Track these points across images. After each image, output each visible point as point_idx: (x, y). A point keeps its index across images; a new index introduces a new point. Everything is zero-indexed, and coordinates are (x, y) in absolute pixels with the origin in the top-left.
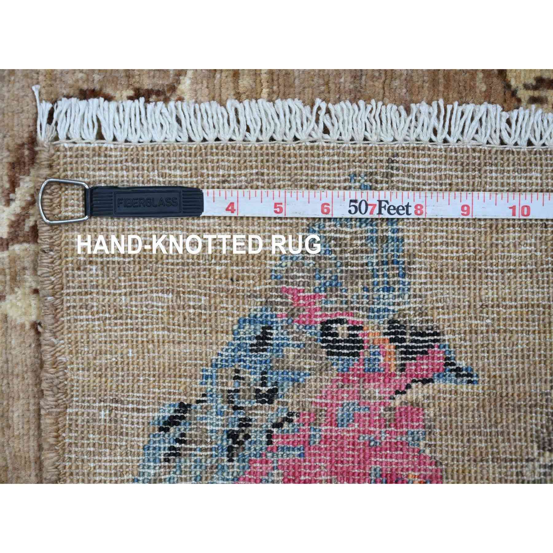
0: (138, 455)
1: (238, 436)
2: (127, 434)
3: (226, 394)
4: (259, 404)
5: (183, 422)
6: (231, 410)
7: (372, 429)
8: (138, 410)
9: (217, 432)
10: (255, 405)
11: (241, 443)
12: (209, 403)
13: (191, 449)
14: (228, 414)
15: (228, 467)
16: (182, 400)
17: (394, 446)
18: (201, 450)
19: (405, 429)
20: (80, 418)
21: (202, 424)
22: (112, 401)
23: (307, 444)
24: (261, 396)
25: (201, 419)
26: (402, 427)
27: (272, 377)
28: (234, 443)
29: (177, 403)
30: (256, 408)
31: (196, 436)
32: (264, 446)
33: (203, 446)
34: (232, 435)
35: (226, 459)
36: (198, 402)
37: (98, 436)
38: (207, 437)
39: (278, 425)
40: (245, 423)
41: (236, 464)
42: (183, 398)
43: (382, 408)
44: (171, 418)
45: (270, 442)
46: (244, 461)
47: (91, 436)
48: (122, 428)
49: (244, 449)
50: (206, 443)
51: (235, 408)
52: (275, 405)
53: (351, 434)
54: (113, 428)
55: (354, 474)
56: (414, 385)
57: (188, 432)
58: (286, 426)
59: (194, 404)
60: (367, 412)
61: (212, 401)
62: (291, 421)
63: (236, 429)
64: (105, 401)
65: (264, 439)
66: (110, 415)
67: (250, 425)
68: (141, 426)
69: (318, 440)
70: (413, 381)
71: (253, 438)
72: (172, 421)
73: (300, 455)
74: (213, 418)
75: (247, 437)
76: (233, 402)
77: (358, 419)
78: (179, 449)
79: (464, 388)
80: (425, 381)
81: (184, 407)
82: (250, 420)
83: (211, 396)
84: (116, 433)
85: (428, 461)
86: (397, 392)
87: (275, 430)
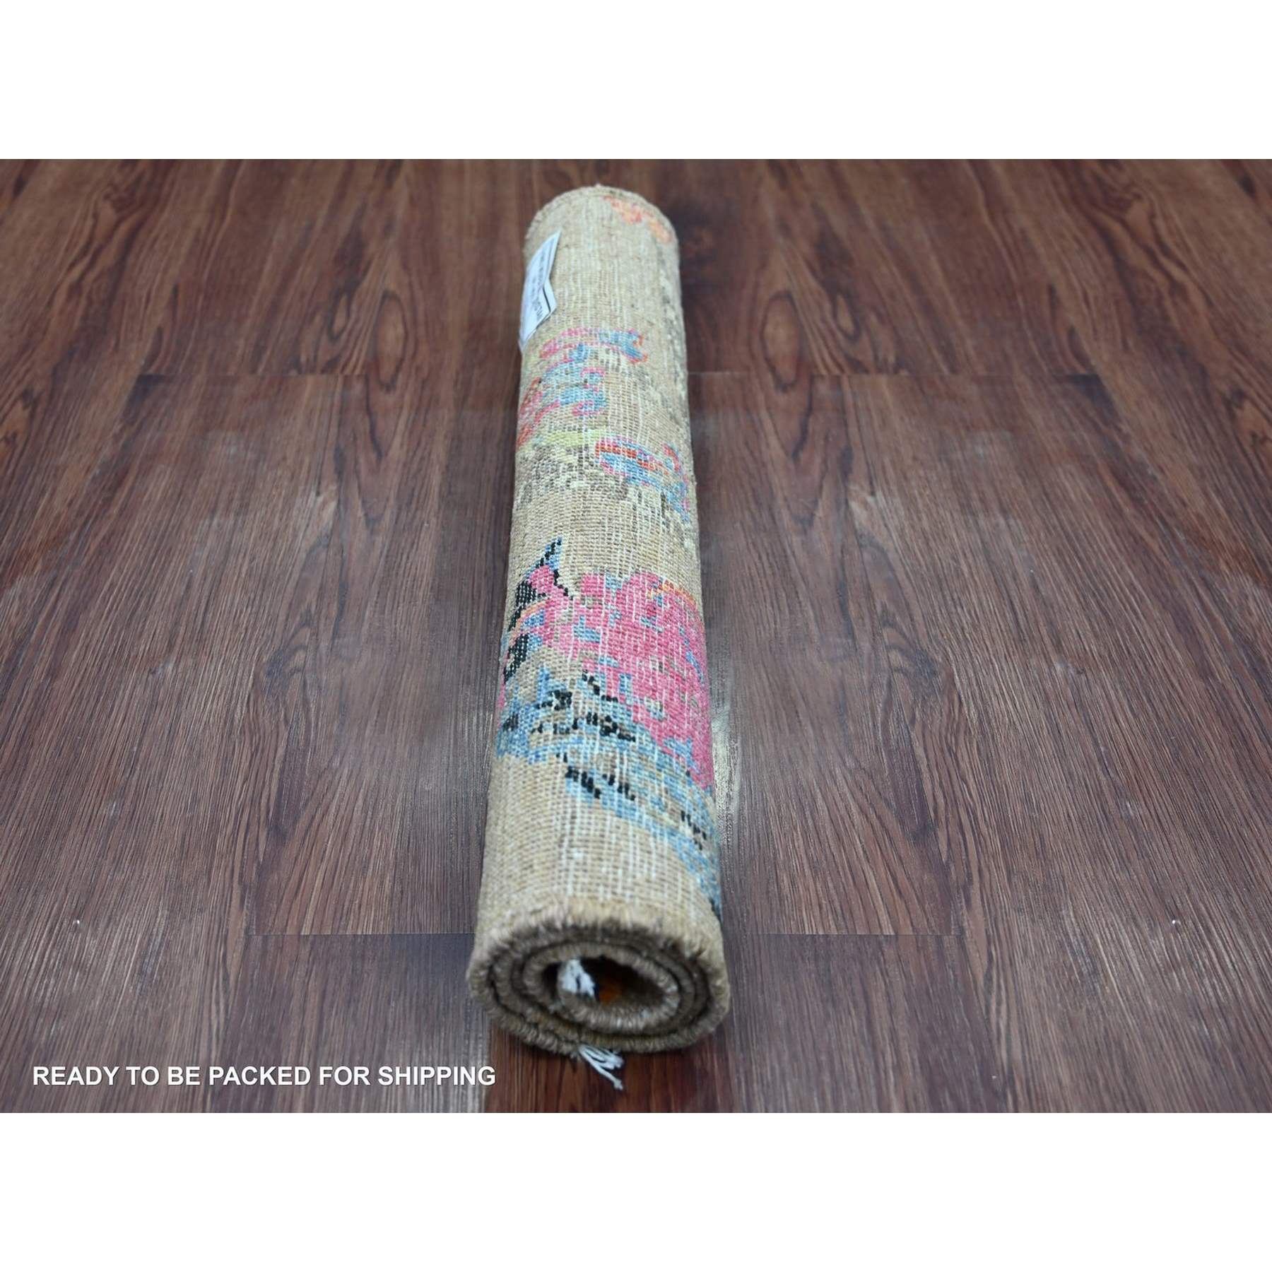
0: (627, 824)
1: (607, 727)
2: (603, 830)
3: (559, 735)
4: (572, 705)
5: (589, 776)
6: (577, 731)
7: (603, 615)
8: (573, 817)
9: (602, 745)
10: (572, 708)
11: (615, 727)
12: (568, 751)
13: (621, 773)
14: (581, 733)
15: (641, 743)
16: (563, 775)
17: (620, 601)
18: (622, 763)
19: (604, 590)
20: (581, 880)
21: (592, 758)
22: (560, 846)
23: (617, 670)
24: (563, 704)
25: (585, 758)
26: (601, 591)
27: (543, 697)
28: (615, 732)
29: (565, 780)
30: (576, 708)
31: (606, 765)
32: (618, 705)
33: (617, 761)
34: (606, 732)
35: (632, 743)
36: (565, 760)
37: (605, 863)
38: (607, 756)
39: (597, 690)
40: (593, 719)
41: (637, 736)
42: (560, 774)
43: (581, 606)
44: (584, 784)
45: (615, 700)
46: (634, 727)
47: (604, 870)
48: (595, 835)
49: (622, 724)
50: (614, 757)
51: (575, 727)
52: (573, 691)
53: (608, 632)
54: (595, 845)
55: (647, 640)
56: (559, 583)
57: (602, 772)
58: (599, 684)
59: (569, 764)
60: (584, 618)
61: (565, 748)
62: (592, 679)
63: (599, 728)
64: (561, 854)
65: (611, 704)
66: (578, 847)
67: (596, 714)
68: (593, 816)
69: (613, 661)
70: (555, 584)
71: (611, 714)
72: (588, 784)
73: (629, 678)
74: (584, 747)
75: (608, 719)
76: (568, 729)
77: (592, 625)
78: (621, 783)
79: (564, 546)
80: (556, 575)
81: (571, 773)
82: (590, 714)
83: (559, 749)
84: (602, 842)
85: (635, 578)
86: (566, 594)
87: (602, 693)
